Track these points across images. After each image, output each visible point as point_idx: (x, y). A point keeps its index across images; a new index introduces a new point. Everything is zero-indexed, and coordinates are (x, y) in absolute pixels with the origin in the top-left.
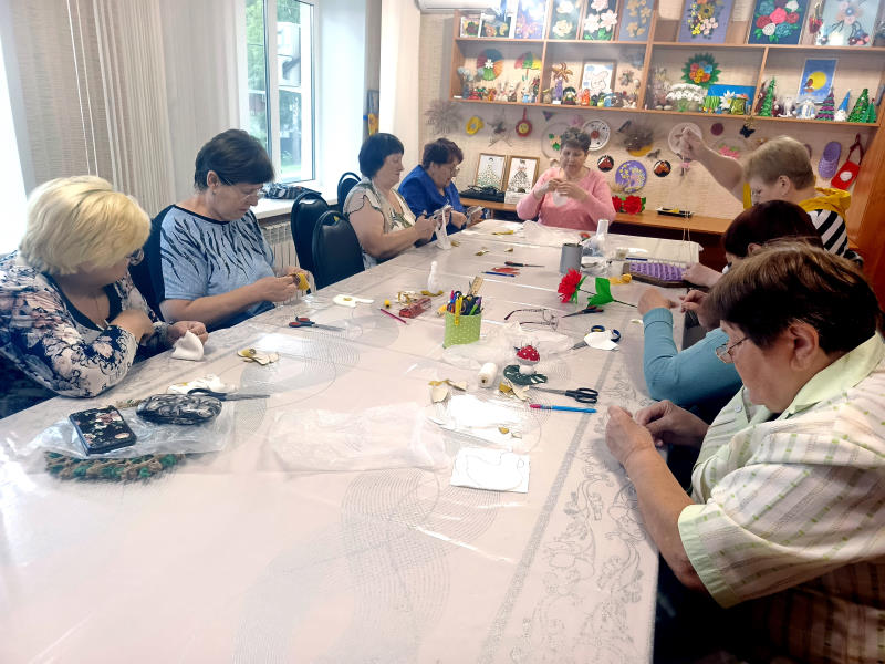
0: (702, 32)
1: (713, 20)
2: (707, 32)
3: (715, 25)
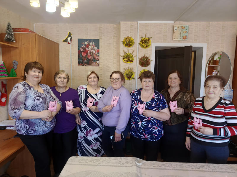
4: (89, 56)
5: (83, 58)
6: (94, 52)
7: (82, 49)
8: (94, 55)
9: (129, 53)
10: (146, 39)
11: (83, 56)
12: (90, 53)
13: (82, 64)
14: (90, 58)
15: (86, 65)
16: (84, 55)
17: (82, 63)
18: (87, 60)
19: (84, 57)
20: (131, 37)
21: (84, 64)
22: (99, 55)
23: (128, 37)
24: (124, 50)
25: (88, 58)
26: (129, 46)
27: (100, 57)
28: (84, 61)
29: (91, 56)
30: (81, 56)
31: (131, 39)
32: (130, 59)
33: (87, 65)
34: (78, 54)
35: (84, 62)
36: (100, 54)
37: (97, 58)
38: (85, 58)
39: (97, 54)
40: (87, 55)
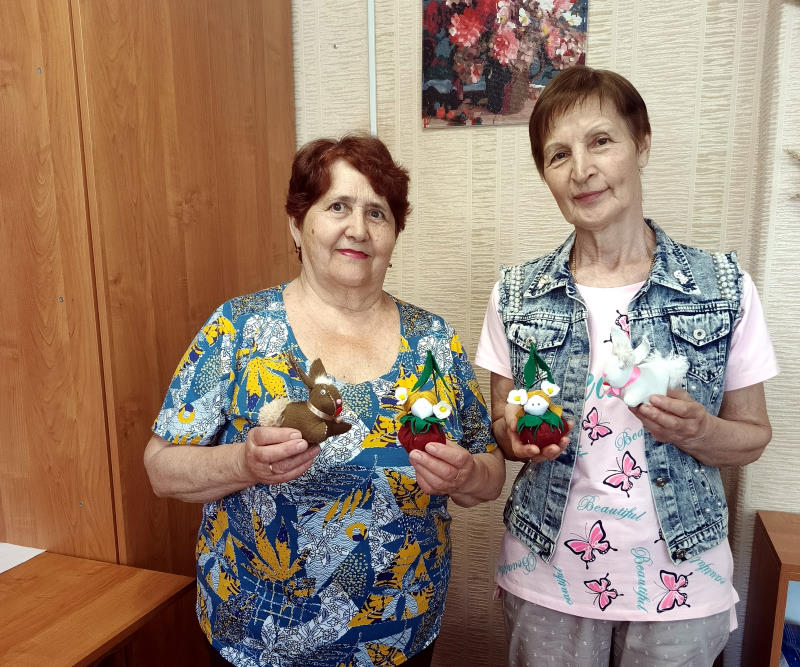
4: (502, 45)
5: (459, 65)
8: (546, 28)
12: (514, 17)
13: (453, 113)
14: (508, 57)
15: (477, 122)
16: (469, 42)
17: (451, 100)
18: (486, 73)
19: (470, 58)
21: (463, 108)
22: (583, 27)
25: (493, 63)
27: (592, 38)
28: (466, 88)
29: (519, 37)
30: (442, 50)
33: (487, 118)
34: (425, 33)
35: (467, 95)
36: (590, 18)
37: (570, 53)
38: (476, 59)
39: (568, 16)
40: (486, 36)
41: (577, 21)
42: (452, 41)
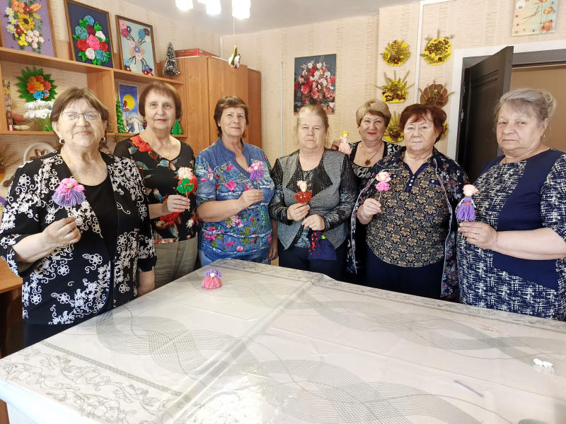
0: (30, 44)
1: (37, 33)
2: (35, 46)
3: (42, 40)
4: (314, 94)
5: (303, 98)
6: (325, 83)
7: (301, 80)
8: (325, 90)
9: (397, 80)
10: (440, 42)
11: (302, 94)
12: (317, 87)
14: (316, 97)
16: (306, 92)
18: (310, 101)
19: (306, 97)
20: (403, 42)
22: (334, 90)
23: (395, 42)
24: (385, 74)
25: (312, 98)
26: (397, 63)
27: (337, 92)
29: (318, 92)
30: (299, 94)
31: (403, 46)
32: (399, 92)
34: (295, 90)
36: (337, 88)
37: (331, 96)
38: (308, 97)
39: (330, 87)
40: (310, 91)
41: (332, 88)
42: (302, 93)
